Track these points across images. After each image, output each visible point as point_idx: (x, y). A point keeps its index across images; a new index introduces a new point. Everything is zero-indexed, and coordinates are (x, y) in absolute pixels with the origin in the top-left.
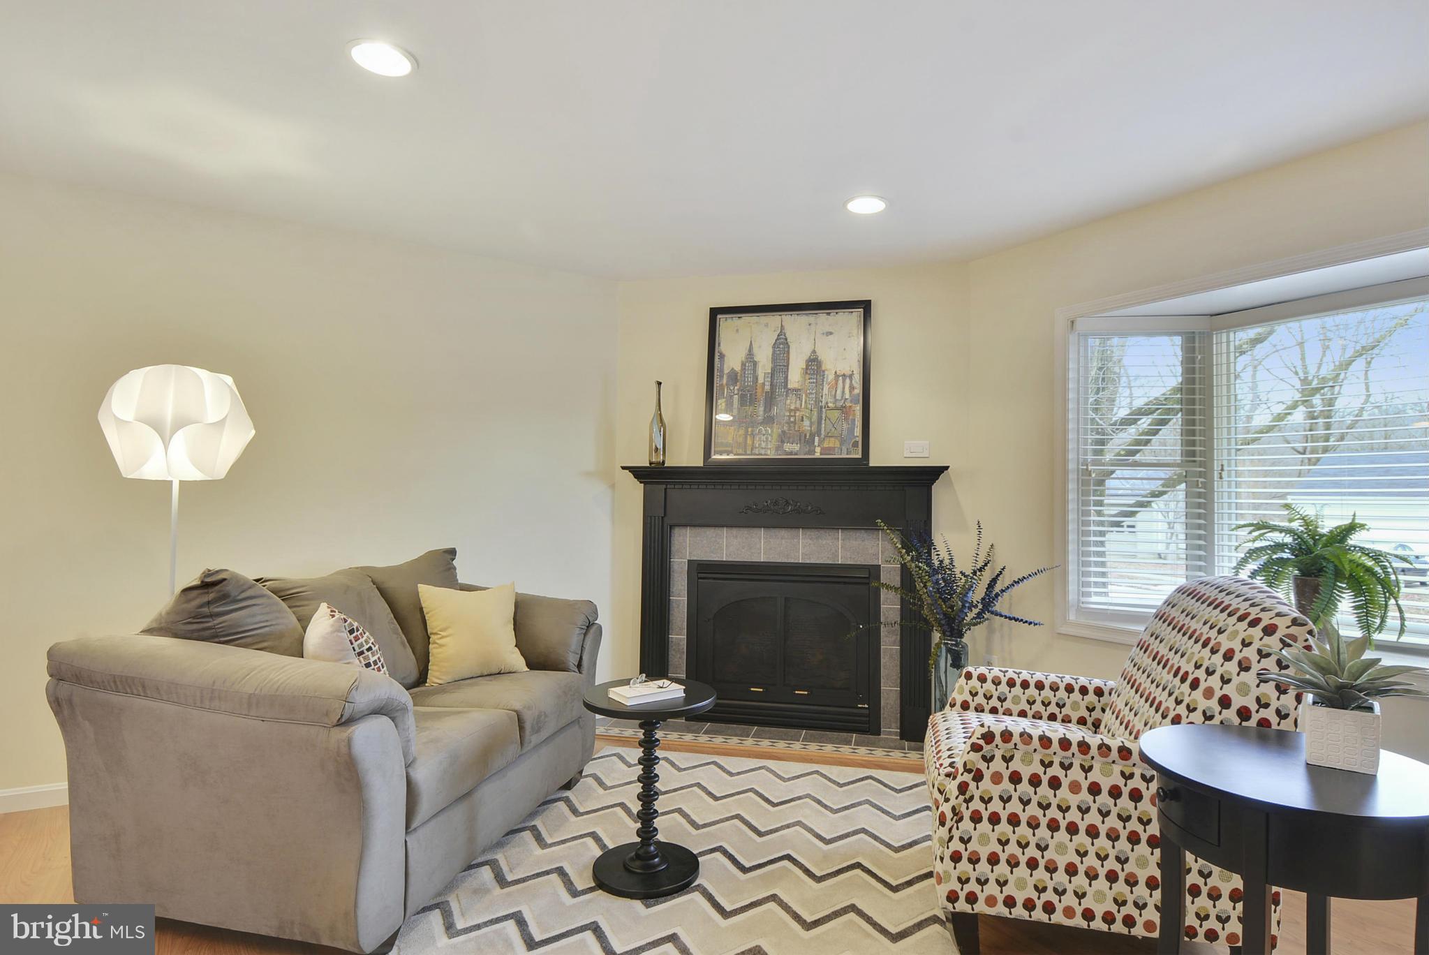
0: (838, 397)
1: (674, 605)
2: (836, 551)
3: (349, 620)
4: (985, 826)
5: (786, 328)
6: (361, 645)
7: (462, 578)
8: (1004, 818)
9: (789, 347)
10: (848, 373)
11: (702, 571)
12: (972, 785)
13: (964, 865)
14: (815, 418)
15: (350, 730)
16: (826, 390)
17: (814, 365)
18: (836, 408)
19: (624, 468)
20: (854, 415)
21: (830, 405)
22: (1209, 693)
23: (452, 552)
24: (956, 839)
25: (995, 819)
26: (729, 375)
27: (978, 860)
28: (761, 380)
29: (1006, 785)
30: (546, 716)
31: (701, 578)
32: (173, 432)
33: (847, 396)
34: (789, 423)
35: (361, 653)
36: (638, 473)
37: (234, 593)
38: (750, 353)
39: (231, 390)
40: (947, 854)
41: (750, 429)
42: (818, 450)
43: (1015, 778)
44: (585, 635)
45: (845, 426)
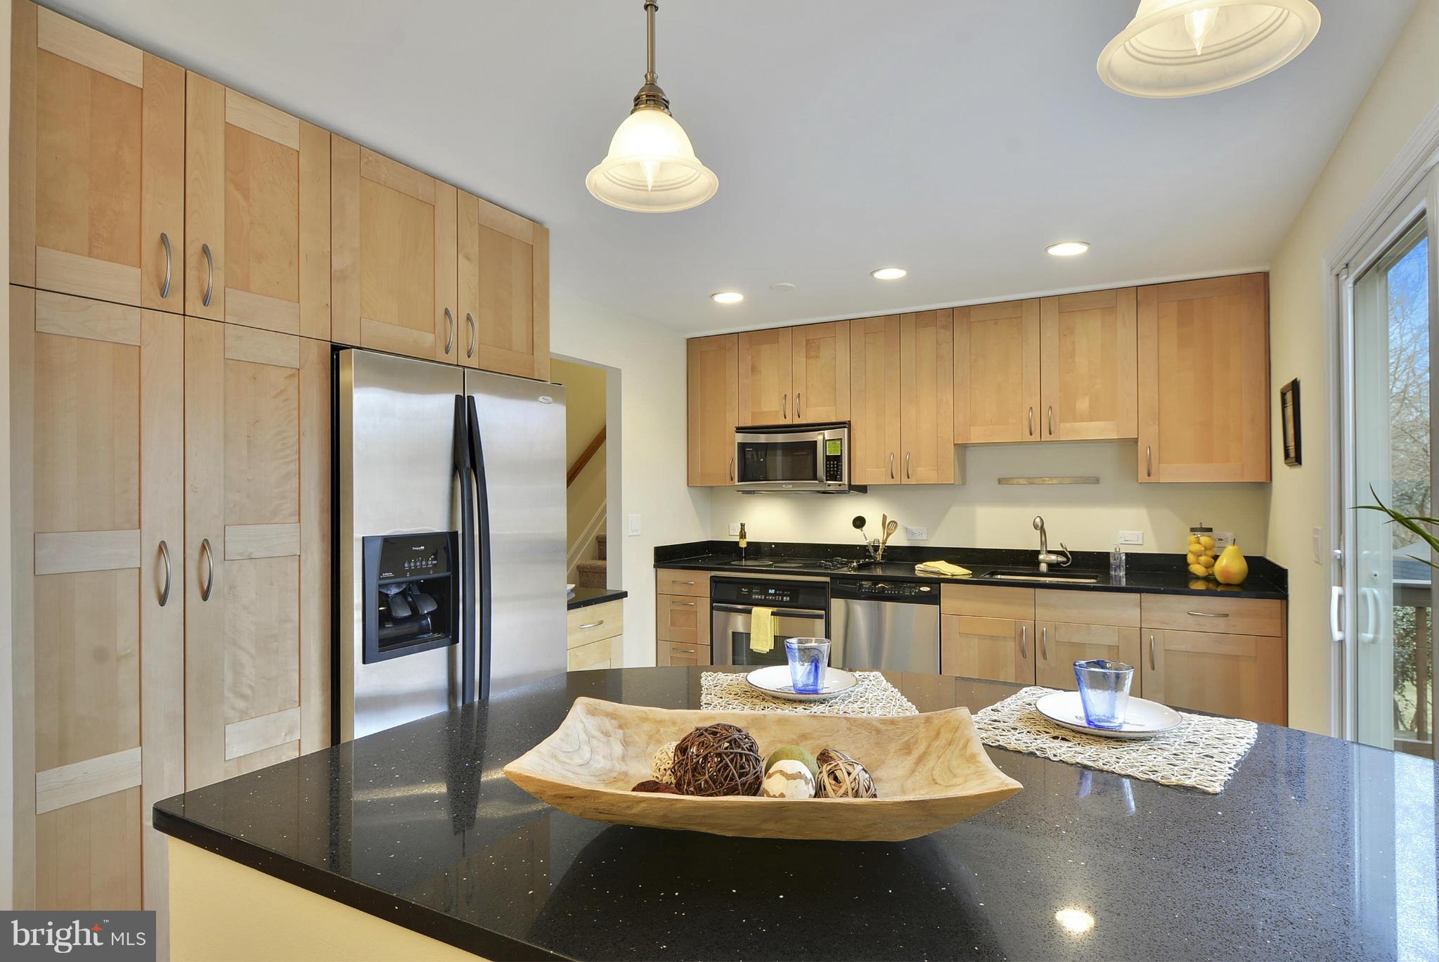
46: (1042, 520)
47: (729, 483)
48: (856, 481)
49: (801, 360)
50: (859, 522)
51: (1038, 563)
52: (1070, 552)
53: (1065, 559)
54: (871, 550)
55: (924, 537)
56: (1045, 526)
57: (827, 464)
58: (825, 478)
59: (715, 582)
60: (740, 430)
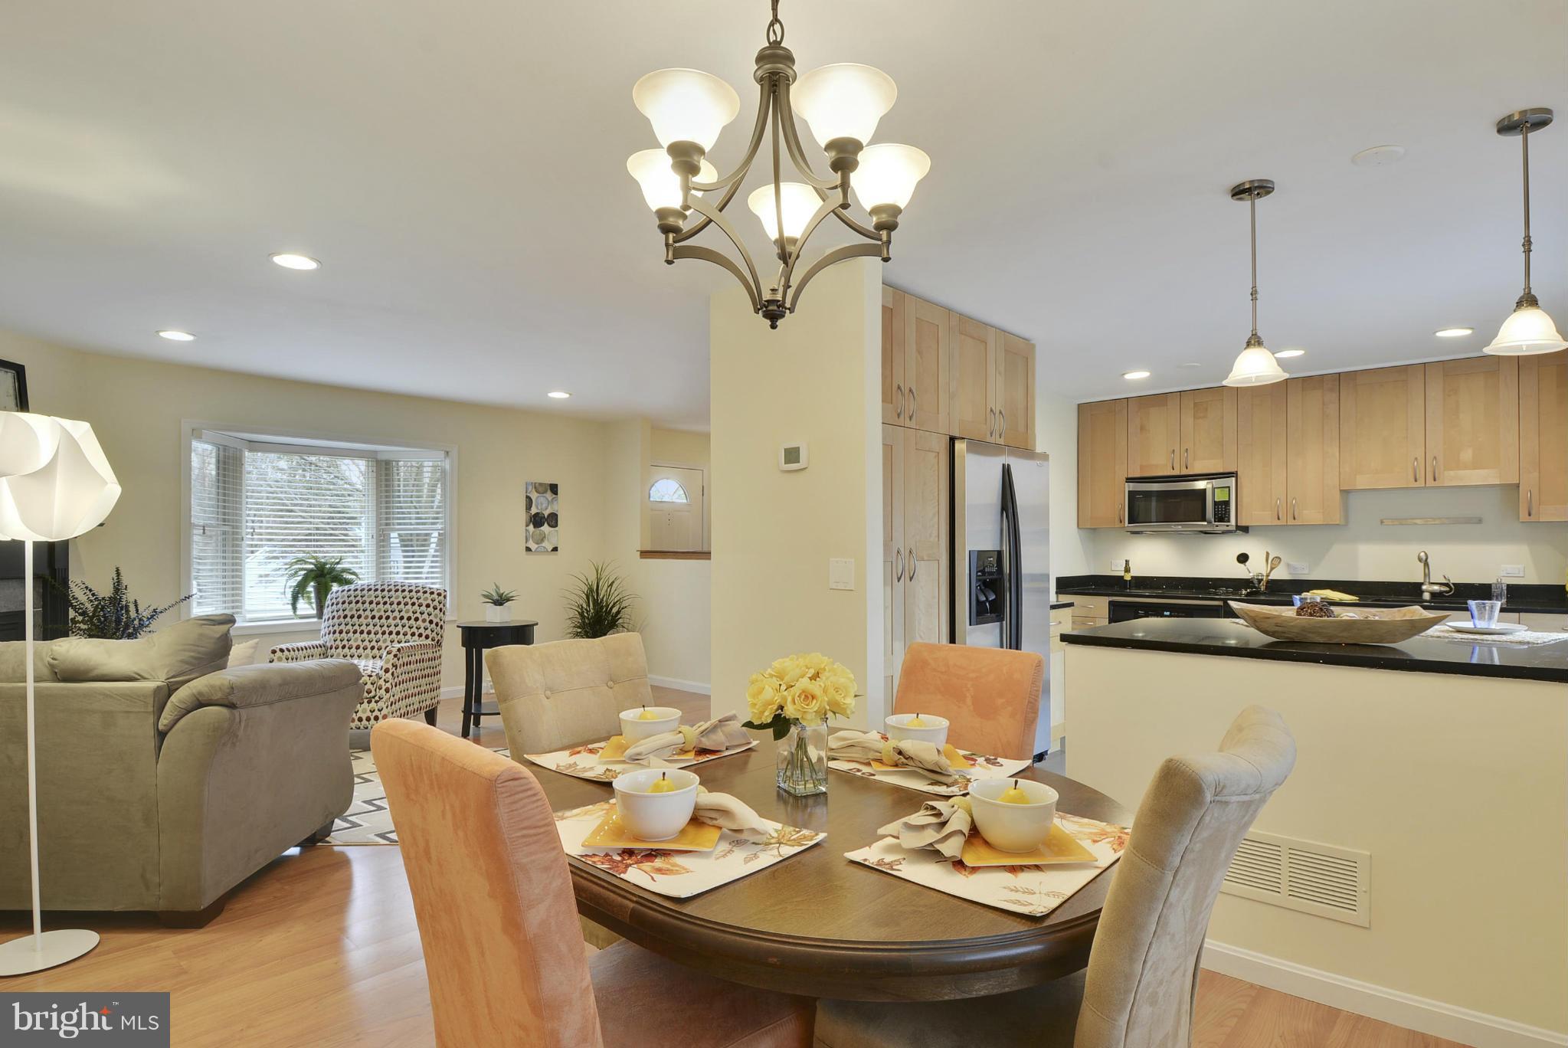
22: (424, 621)
46: (1426, 554)
47: (1118, 525)
48: (1243, 523)
49: (1188, 420)
50: (1243, 558)
51: (1422, 592)
52: (1453, 584)
53: (1448, 589)
54: (1256, 582)
55: (1306, 571)
56: (1429, 560)
57: (1215, 508)
58: (1213, 520)
59: (1113, 605)
60: (1129, 480)
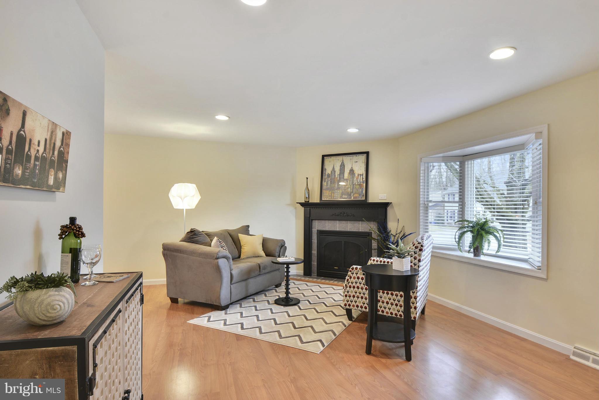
0: (359, 181)
1: (313, 243)
2: (359, 227)
3: (219, 240)
4: (352, 289)
5: (344, 160)
6: (222, 245)
7: (250, 233)
8: (356, 287)
9: (345, 166)
10: (362, 174)
11: (321, 233)
12: (349, 279)
13: (348, 298)
14: (352, 188)
15: (218, 260)
16: (355, 179)
17: (352, 172)
18: (358, 185)
19: (297, 203)
20: (363, 187)
21: (356, 184)
23: (248, 226)
24: (346, 291)
25: (354, 287)
26: (327, 175)
27: (351, 297)
28: (336, 176)
29: (356, 279)
30: (267, 266)
31: (320, 235)
32: (184, 198)
33: (361, 181)
34: (344, 189)
35: (222, 247)
36: (302, 204)
37: (197, 233)
38: (334, 168)
39: (195, 188)
40: (344, 295)
41: (333, 191)
42: (352, 197)
43: (358, 278)
44: (281, 248)
45: (360, 190)
